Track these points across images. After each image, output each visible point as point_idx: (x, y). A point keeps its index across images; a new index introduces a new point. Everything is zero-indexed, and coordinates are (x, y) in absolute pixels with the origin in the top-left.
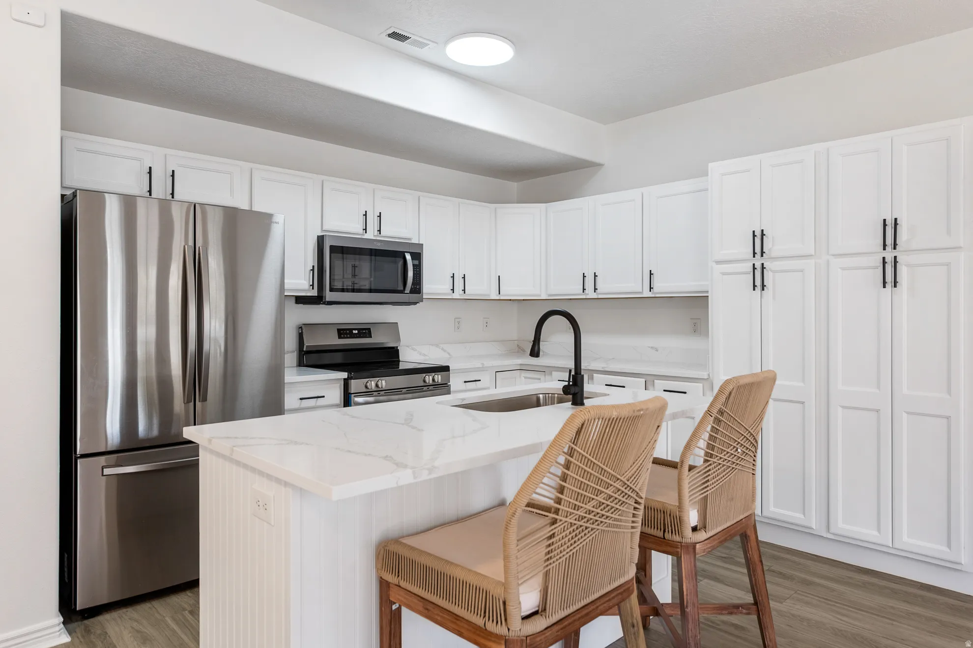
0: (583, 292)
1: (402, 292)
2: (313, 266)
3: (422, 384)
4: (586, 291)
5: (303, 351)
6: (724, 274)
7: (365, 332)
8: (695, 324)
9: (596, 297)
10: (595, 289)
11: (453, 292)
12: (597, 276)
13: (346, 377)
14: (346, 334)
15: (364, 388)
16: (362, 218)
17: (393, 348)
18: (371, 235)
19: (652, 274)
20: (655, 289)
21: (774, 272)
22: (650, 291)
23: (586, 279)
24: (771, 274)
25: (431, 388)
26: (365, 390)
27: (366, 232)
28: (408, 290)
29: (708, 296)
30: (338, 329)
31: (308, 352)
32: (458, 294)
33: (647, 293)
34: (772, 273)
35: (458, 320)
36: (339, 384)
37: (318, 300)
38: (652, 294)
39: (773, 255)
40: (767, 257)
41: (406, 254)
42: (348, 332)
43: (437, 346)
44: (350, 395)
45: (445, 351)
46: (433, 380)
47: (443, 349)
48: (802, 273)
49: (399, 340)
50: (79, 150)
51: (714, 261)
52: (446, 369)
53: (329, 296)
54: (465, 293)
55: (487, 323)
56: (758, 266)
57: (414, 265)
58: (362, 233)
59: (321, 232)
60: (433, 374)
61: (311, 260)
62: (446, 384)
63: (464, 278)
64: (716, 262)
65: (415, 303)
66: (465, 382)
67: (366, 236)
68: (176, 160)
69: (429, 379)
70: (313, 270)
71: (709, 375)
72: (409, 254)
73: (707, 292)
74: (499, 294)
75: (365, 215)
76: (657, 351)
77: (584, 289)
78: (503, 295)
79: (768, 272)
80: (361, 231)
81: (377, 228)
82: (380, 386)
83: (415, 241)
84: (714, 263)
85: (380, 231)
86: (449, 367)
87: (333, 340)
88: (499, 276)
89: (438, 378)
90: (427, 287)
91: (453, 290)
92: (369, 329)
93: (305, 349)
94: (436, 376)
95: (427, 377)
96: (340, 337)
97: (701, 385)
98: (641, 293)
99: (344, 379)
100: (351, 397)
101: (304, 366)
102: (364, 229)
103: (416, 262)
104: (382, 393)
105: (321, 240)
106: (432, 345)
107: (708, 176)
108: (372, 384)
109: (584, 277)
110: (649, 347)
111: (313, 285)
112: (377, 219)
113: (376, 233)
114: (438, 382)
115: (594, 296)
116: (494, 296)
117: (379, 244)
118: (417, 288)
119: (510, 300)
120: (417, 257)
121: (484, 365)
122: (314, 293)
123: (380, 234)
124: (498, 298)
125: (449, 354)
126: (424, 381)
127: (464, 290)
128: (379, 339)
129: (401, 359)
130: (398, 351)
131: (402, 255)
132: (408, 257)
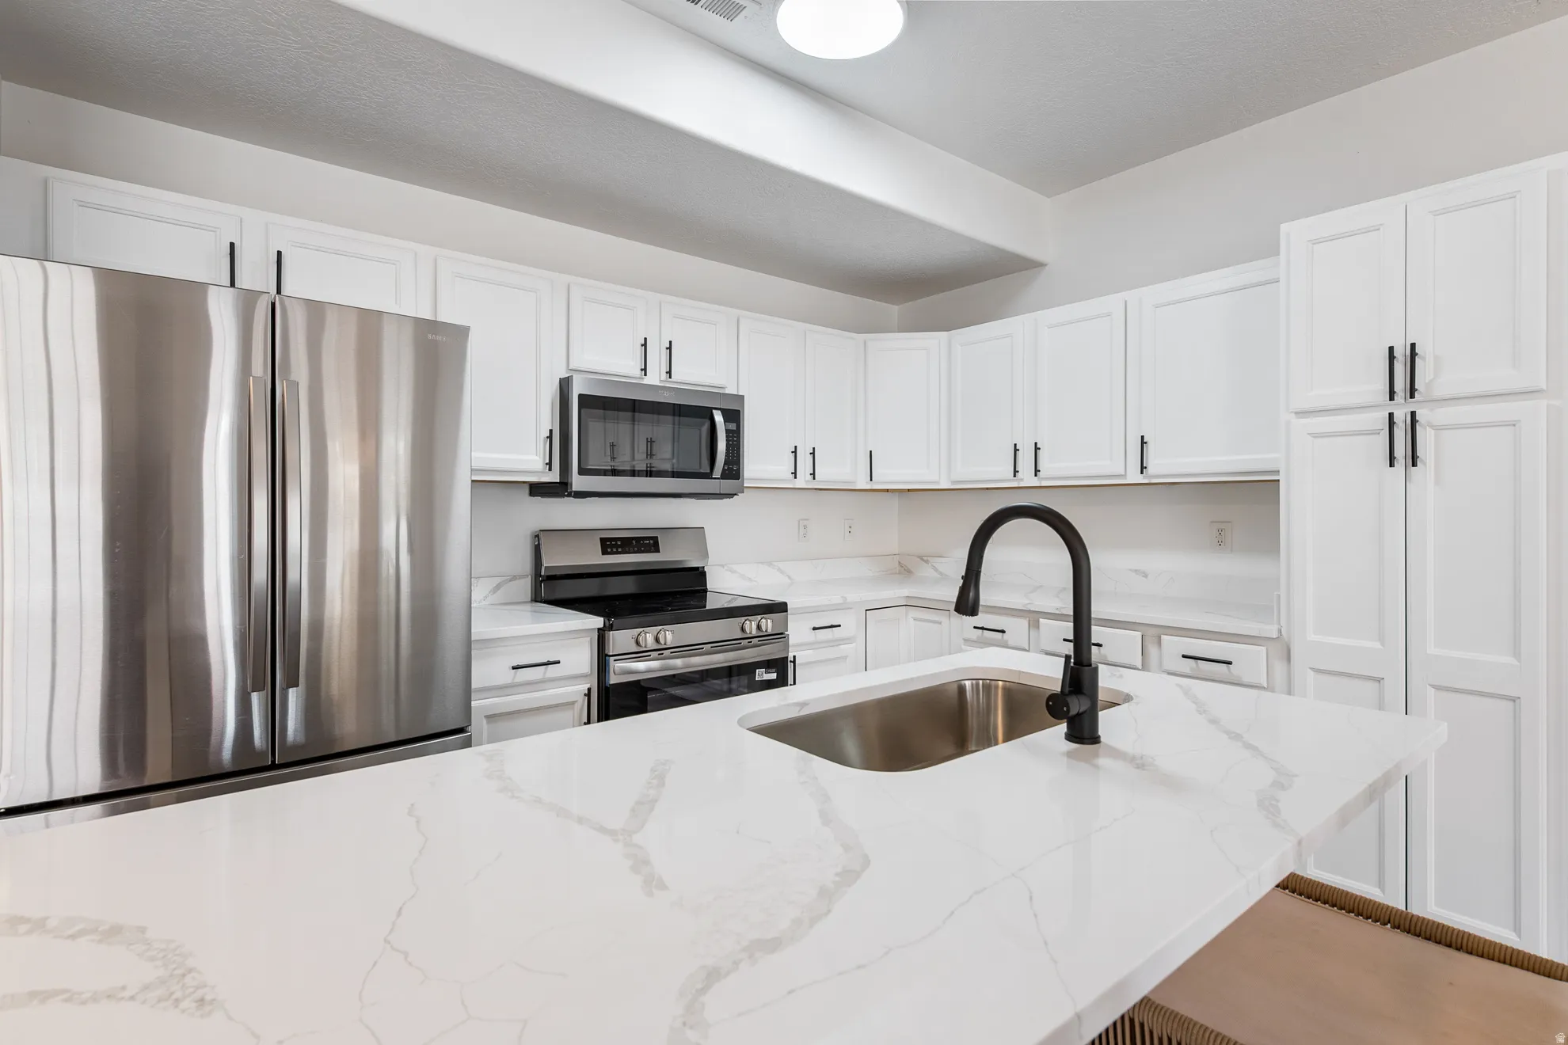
0: (1015, 476)
1: (708, 476)
2: (551, 431)
3: (740, 635)
4: (1019, 475)
5: (541, 576)
6: (1316, 436)
7: (647, 542)
8: (1220, 532)
9: (1037, 484)
10: (1037, 471)
11: (795, 478)
12: (1039, 449)
13: (602, 626)
14: (617, 546)
15: (634, 645)
16: (639, 350)
17: (697, 569)
18: (655, 377)
19: (1146, 443)
20: (1152, 469)
21: (1438, 429)
22: (1142, 473)
23: (1019, 454)
24: (1430, 433)
25: (755, 641)
26: (635, 649)
27: (645, 375)
28: (717, 473)
29: (1279, 480)
30: (601, 539)
31: (551, 578)
32: (803, 481)
33: (1134, 477)
34: (1433, 431)
35: (806, 523)
36: (589, 639)
37: (560, 489)
38: (1144, 478)
39: (1439, 393)
40: (1421, 399)
41: (714, 411)
42: (619, 543)
43: (770, 564)
44: (607, 658)
45: (782, 572)
46: (759, 627)
47: (779, 570)
48: (1513, 427)
49: (706, 555)
50: (84, 205)
51: (1292, 412)
52: (781, 608)
53: (578, 482)
54: (814, 479)
55: (850, 527)
56: (1401, 415)
57: (727, 431)
58: (638, 376)
59: (567, 373)
60: (759, 617)
61: (548, 420)
62: (782, 634)
63: (813, 453)
64: (1296, 413)
65: (731, 495)
66: (814, 629)
67: (647, 381)
68: (286, 232)
69: (751, 626)
70: (550, 437)
71: (1280, 631)
72: (720, 412)
73: (1278, 472)
74: (871, 480)
75: (645, 345)
76: (1146, 576)
77: (1015, 472)
78: (878, 483)
79: (1425, 429)
80: (638, 372)
81: (665, 368)
82: (662, 641)
83: (731, 390)
84: (1293, 415)
85: (669, 373)
86: (785, 604)
87: (593, 557)
88: (871, 452)
89: (768, 624)
90: (752, 468)
91: (795, 473)
92: (655, 539)
93: (543, 573)
94: (763, 620)
95: (747, 622)
96: (604, 552)
97: (1263, 649)
98: (1124, 476)
99: (599, 629)
100: (609, 660)
101: (541, 602)
102: (642, 370)
103: (732, 426)
104: (666, 653)
105: (565, 385)
106: (762, 563)
107: (1279, 254)
108: (648, 637)
109: (1016, 450)
110: (1130, 570)
111: (550, 464)
112: (665, 353)
113: (664, 376)
114: (766, 631)
115: (1035, 482)
116: (863, 483)
117: (667, 394)
118: (733, 471)
119: (888, 490)
120: (734, 416)
121: (846, 599)
122: (554, 477)
123: (670, 377)
124: (868, 487)
125: (789, 577)
126: (743, 630)
127: (813, 474)
128: (670, 554)
129: (709, 586)
130: (703, 574)
131: (706, 413)
132: (718, 417)
